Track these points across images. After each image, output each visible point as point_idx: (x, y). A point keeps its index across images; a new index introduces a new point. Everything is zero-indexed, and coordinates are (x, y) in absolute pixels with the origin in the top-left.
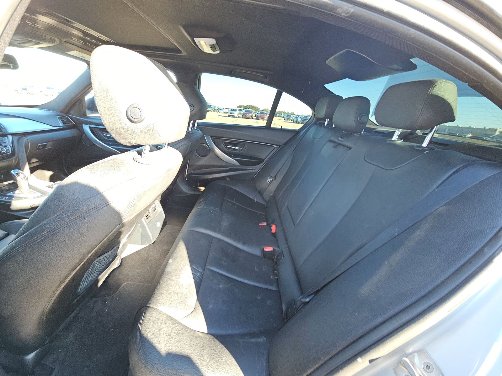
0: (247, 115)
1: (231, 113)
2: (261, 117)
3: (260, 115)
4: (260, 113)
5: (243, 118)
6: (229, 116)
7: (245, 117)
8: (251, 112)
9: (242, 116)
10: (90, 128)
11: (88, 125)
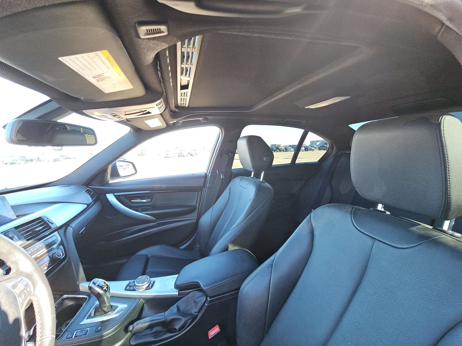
10: (116, 196)
11: (112, 194)
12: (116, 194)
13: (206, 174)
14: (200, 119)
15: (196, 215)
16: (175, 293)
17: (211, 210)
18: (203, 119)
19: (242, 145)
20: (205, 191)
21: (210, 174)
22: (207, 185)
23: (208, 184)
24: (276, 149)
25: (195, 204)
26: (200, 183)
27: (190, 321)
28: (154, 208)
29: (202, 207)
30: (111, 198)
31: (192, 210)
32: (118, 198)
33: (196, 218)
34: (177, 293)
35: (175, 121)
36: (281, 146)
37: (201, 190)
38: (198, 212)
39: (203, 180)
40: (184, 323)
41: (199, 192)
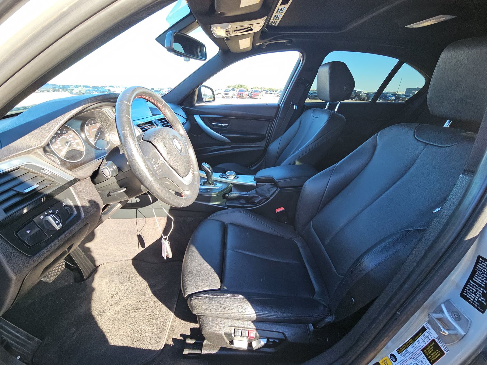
0: (241, 94)
1: (225, 94)
2: (255, 95)
3: (254, 93)
4: (254, 92)
5: (237, 98)
6: (223, 98)
7: (240, 96)
8: (245, 91)
9: (236, 96)
10: (201, 117)
11: (198, 115)
12: (201, 116)
13: (279, 105)
14: (285, 41)
15: (264, 144)
16: (254, 184)
17: (280, 138)
18: (288, 42)
19: (323, 73)
20: (276, 122)
21: (283, 105)
22: (278, 116)
23: (280, 115)
24: (355, 97)
25: (265, 134)
26: (272, 113)
27: (264, 200)
28: (230, 132)
29: (271, 136)
30: (198, 118)
31: (262, 138)
32: (202, 119)
33: (264, 146)
34: (256, 184)
35: (261, 43)
36: (362, 92)
37: (273, 120)
38: (267, 141)
39: (275, 111)
40: (261, 200)
41: (270, 122)
